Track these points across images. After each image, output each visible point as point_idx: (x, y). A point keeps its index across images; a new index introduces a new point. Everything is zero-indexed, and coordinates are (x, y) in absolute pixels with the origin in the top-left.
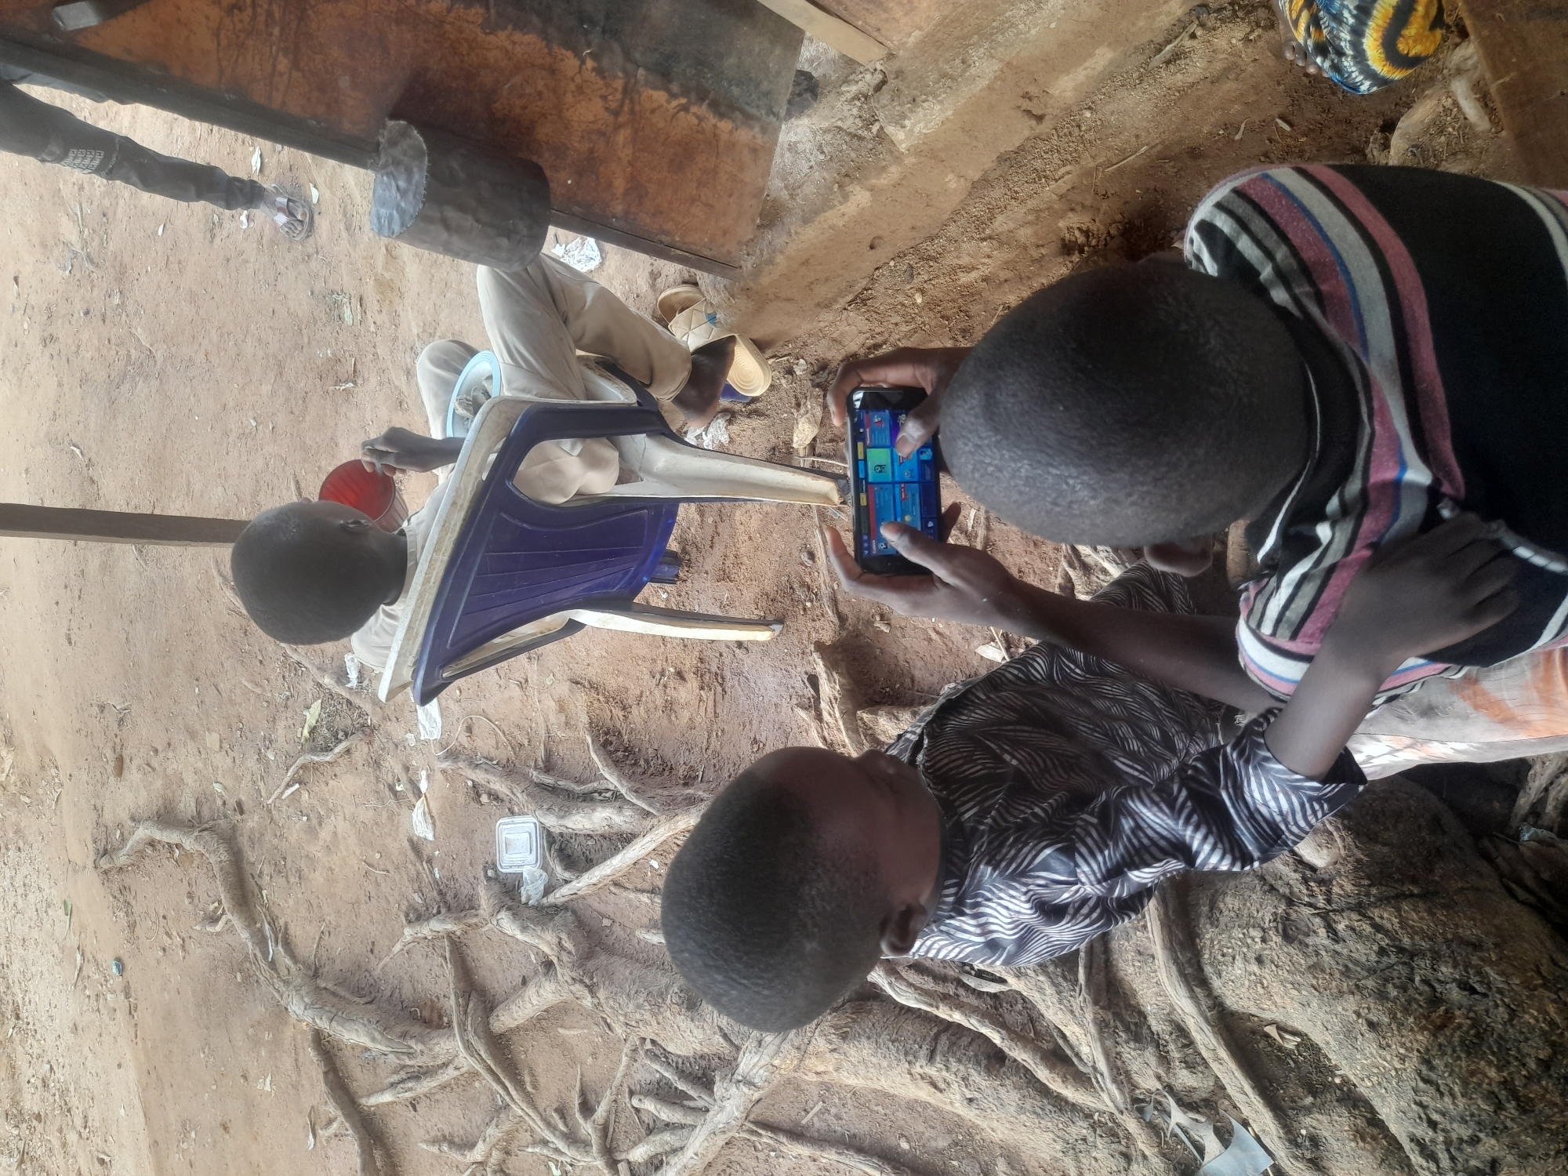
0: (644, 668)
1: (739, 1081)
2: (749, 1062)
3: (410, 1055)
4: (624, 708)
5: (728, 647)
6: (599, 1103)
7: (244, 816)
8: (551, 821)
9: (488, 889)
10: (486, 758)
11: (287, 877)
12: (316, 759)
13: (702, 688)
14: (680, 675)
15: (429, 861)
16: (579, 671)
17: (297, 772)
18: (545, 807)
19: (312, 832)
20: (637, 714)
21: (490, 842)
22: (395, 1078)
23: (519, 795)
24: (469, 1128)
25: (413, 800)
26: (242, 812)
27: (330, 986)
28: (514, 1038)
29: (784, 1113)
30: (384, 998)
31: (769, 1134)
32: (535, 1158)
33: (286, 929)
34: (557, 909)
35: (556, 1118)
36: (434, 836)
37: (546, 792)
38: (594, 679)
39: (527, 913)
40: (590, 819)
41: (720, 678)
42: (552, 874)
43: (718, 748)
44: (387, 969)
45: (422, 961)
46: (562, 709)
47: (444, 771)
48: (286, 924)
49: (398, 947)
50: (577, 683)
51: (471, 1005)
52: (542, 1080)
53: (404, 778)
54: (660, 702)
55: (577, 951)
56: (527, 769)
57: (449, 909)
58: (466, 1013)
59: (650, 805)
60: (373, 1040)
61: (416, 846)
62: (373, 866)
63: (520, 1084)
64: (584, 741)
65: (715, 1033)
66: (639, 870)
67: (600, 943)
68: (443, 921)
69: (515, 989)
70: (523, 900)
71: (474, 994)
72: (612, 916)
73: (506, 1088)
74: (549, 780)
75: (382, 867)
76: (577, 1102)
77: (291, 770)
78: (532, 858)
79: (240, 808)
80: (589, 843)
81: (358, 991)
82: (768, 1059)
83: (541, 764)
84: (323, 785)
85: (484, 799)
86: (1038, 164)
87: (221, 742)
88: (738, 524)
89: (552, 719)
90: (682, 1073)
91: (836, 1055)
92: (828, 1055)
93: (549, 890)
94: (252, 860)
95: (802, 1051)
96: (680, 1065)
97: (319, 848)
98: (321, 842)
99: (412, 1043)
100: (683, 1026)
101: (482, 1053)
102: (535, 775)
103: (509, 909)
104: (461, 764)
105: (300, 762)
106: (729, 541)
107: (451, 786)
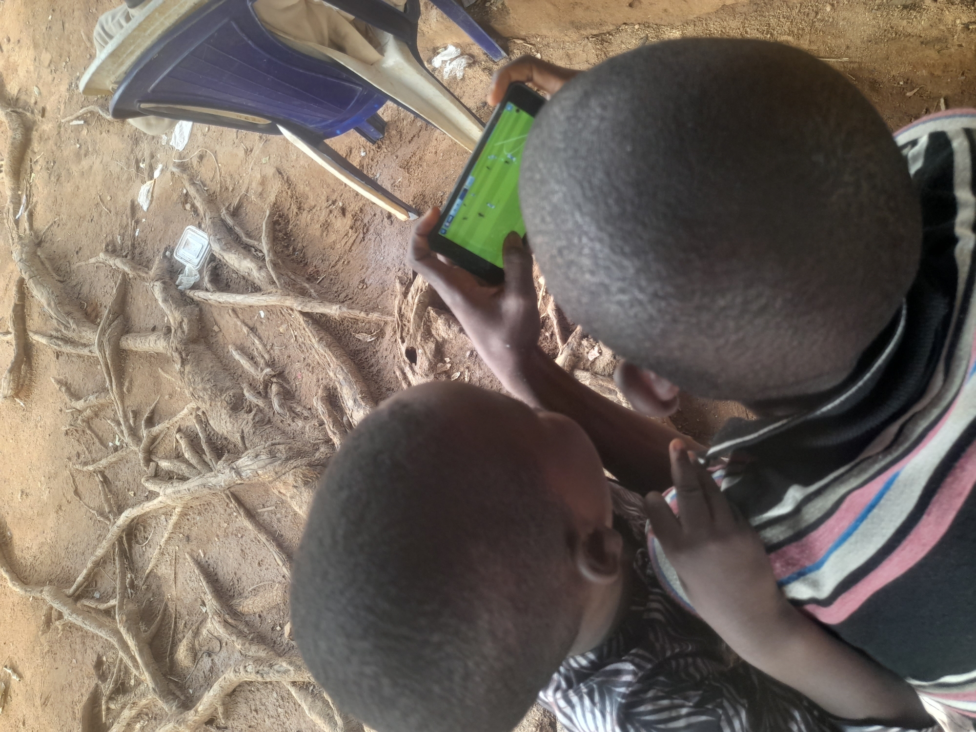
0: (325, 192)
1: (234, 469)
2: (244, 462)
3: (66, 327)
4: (299, 208)
5: (381, 212)
6: (159, 423)
7: (43, 119)
8: (216, 248)
9: (161, 262)
10: (202, 183)
11: (50, 175)
12: (101, 112)
13: (352, 228)
14: (343, 211)
15: (137, 222)
16: (286, 166)
17: (86, 113)
18: (218, 237)
19: (79, 156)
20: (305, 217)
21: (178, 234)
22: (54, 333)
23: (207, 219)
24: (82, 387)
25: (146, 179)
26: (43, 116)
27: (42, 256)
28: (131, 356)
29: (251, 499)
30: (70, 284)
31: (236, 505)
32: (110, 427)
33: (35, 206)
34: (192, 301)
35: (131, 415)
36: (148, 209)
37: (224, 228)
38: (292, 178)
39: (173, 292)
40: (240, 262)
41: (366, 229)
42: (202, 278)
43: (340, 271)
44: (81, 268)
45: (102, 278)
46: (263, 183)
47: (173, 173)
48: (37, 202)
49: (93, 260)
50: (280, 173)
51: (116, 322)
52: (135, 390)
53: (147, 161)
54: (322, 219)
55: (188, 334)
56: (222, 206)
57: (133, 258)
58: (110, 325)
59: (278, 278)
60: (49, 305)
61: (134, 207)
62: (103, 203)
63: (120, 385)
64: (264, 212)
65: (238, 432)
66: (251, 311)
67: (205, 338)
68: (124, 264)
69: (146, 330)
70: (177, 283)
71: (121, 316)
72: (221, 327)
73: (111, 381)
74: (230, 221)
75: (108, 207)
76: (146, 415)
77: (83, 110)
78: (197, 261)
79: (43, 112)
80: (234, 275)
81: (57, 270)
82: (256, 467)
83: (232, 209)
84: (98, 133)
85: (188, 206)
86: (773, 22)
87: (51, 62)
88: (434, 138)
89: (254, 185)
90: (210, 441)
91: (295, 490)
92: (291, 487)
93: (195, 287)
94: (36, 150)
95: (278, 476)
96: (211, 435)
97: (77, 170)
98: (80, 167)
99: (71, 322)
100: (223, 416)
101: (107, 353)
102: (224, 211)
103: (164, 283)
104: (185, 176)
105: (91, 108)
106: (422, 145)
107: (173, 185)
